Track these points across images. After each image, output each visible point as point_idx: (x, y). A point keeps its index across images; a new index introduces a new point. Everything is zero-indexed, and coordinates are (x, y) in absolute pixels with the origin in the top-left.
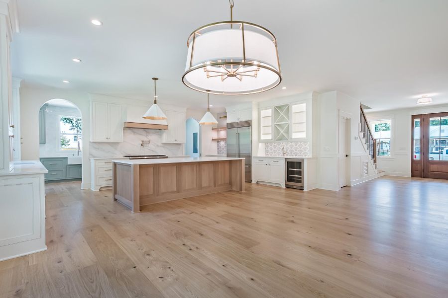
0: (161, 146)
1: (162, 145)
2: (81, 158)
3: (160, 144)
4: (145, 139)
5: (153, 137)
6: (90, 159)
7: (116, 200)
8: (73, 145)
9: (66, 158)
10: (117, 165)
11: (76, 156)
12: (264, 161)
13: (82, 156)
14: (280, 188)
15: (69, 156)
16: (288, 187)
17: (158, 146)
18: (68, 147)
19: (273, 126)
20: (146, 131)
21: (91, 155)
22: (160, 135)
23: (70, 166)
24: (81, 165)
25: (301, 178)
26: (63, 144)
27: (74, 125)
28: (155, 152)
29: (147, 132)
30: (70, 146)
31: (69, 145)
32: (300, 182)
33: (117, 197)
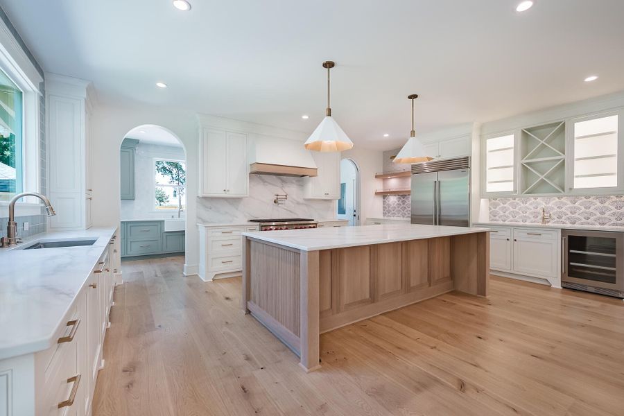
0: (303, 204)
1: (304, 202)
2: (184, 222)
3: (301, 201)
4: (280, 192)
5: (292, 190)
6: (197, 226)
7: (248, 312)
8: (173, 201)
9: (162, 222)
10: (252, 243)
11: (176, 219)
12: (499, 233)
13: (185, 219)
14: (548, 287)
15: (167, 219)
16: (567, 287)
17: (298, 203)
18: (167, 204)
19: (519, 166)
20: (281, 180)
21: (200, 218)
22: (302, 186)
23: (167, 234)
24: (184, 231)
25: (614, 272)
26: (160, 201)
27: (174, 176)
28: (295, 214)
29: (283, 181)
30: (169, 203)
31: (168, 201)
32: (613, 280)
33: (252, 306)
